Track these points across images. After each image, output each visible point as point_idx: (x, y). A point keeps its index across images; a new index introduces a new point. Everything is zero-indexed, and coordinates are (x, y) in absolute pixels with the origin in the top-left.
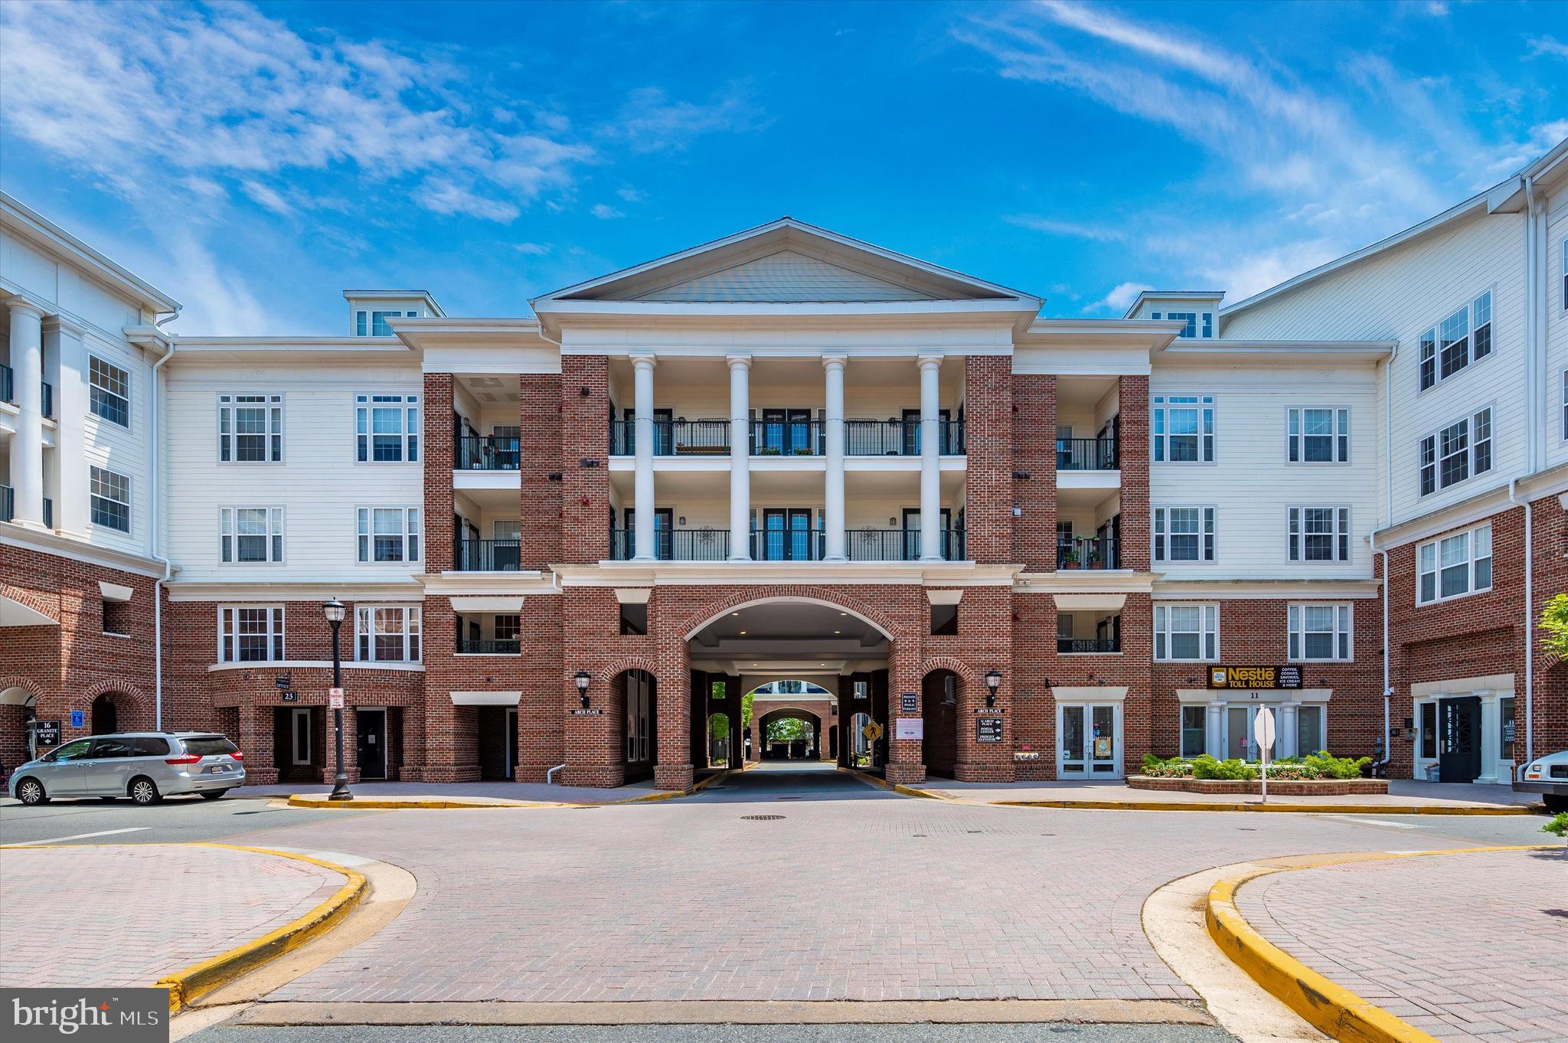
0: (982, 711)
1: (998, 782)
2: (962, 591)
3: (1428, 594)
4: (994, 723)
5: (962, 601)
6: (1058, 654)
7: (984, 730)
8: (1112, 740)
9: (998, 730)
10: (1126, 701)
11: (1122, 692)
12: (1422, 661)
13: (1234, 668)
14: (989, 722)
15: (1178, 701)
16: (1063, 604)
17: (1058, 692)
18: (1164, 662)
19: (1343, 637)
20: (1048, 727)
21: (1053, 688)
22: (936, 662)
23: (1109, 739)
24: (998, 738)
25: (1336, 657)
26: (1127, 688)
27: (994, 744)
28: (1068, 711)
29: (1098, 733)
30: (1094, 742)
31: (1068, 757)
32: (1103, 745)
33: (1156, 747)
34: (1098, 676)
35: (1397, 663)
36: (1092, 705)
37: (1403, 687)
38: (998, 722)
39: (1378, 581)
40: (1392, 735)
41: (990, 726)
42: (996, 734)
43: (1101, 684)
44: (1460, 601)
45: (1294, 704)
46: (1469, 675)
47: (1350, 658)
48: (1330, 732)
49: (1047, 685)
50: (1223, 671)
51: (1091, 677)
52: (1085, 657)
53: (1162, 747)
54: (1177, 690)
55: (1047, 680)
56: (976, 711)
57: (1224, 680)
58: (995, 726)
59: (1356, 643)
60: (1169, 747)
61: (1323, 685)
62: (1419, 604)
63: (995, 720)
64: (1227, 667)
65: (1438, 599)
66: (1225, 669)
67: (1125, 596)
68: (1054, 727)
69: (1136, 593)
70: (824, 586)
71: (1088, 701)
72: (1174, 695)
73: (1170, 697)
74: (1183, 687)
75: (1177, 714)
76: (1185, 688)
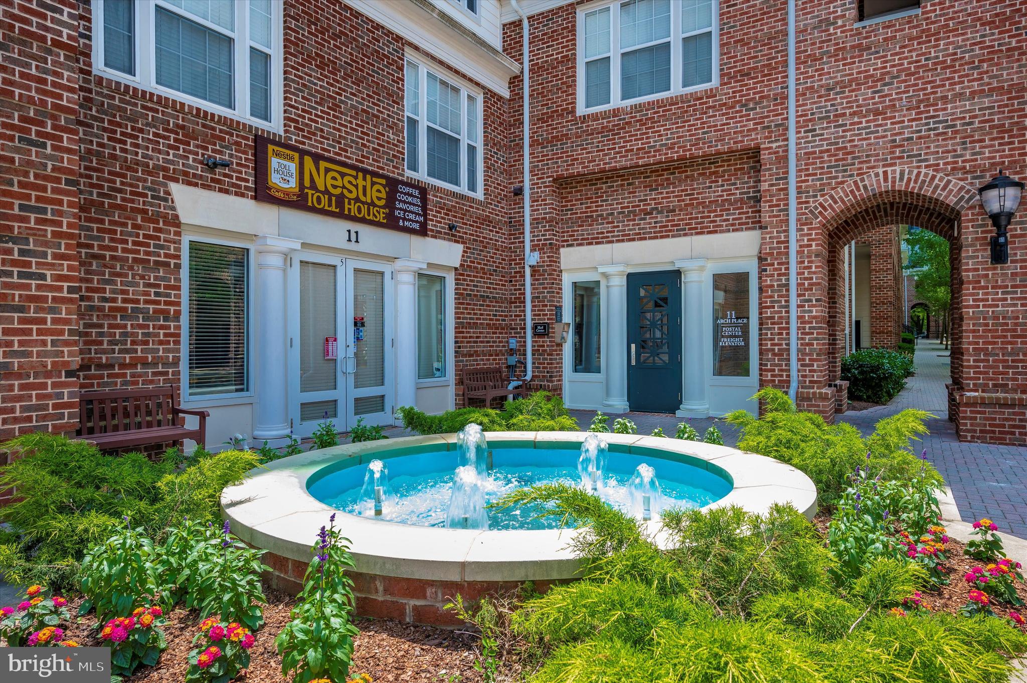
3: (598, 91)
12: (580, 208)
13: (317, 158)
15: (175, 222)
19: (472, 149)
25: (463, 188)
33: (100, 366)
35: (544, 211)
37: (551, 250)
39: (515, 68)
40: (535, 334)
44: (660, 104)
45: (416, 266)
46: (662, 233)
47: (479, 195)
48: (460, 328)
50: (292, 159)
53: (123, 366)
54: (174, 187)
57: (293, 184)
59: (488, 168)
60: (145, 364)
61: (452, 234)
62: (581, 110)
64: (303, 153)
65: (616, 101)
66: (296, 155)
72: (166, 200)
73: (152, 205)
74: (190, 181)
75: (173, 262)
76: (196, 185)
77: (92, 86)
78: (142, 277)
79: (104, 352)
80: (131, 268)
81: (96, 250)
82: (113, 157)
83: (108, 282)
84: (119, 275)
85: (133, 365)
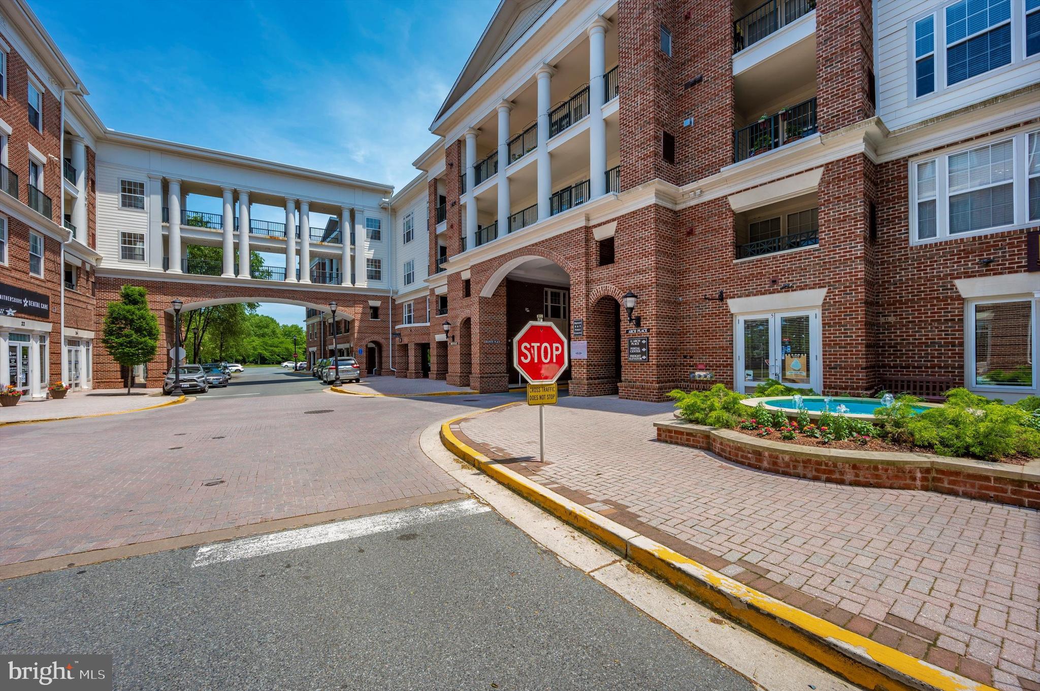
0: (632, 332)
1: (643, 400)
2: (616, 223)
4: (641, 343)
5: (616, 231)
6: (734, 261)
7: (633, 350)
8: (808, 357)
9: (644, 350)
10: (825, 306)
11: (818, 295)
14: (636, 342)
15: (959, 298)
16: (739, 204)
17: (734, 305)
18: (938, 241)
20: (724, 344)
21: (730, 302)
22: (598, 290)
23: (804, 357)
24: (644, 357)
26: (825, 290)
27: (642, 363)
28: (750, 326)
29: (789, 350)
30: (783, 362)
31: (751, 378)
32: (796, 363)
33: (914, 367)
34: (783, 280)
36: (778, 317)
38: (644, 342)
41: (637, 346)
42: (642, 353)
43: (787, 288)
49: (721, 298)
51: (774, 282)
52: (766, 259)
53: (927, 367)
54: (957, 282)
55: (722, 293)
56: (627, 331)
58: (641, 346)
60: (940, 367)
63: (641, 340)
67: (822, 169)
68: (732, 344)
69: (838, 161)
70: (533, 245)
71: (774, 311)
72: (952, 289)
73: (942, 293)
74: (968, 275)
75: (956, 318)
76: (975, 276)
77: (909, 252)
78: (937, 328)
79: (916, 361)
80: (930, 324)
81: (911, 319)
82: (920, 278)
83: (917, 332)
84: (923, 328)
85: (933, 367)
